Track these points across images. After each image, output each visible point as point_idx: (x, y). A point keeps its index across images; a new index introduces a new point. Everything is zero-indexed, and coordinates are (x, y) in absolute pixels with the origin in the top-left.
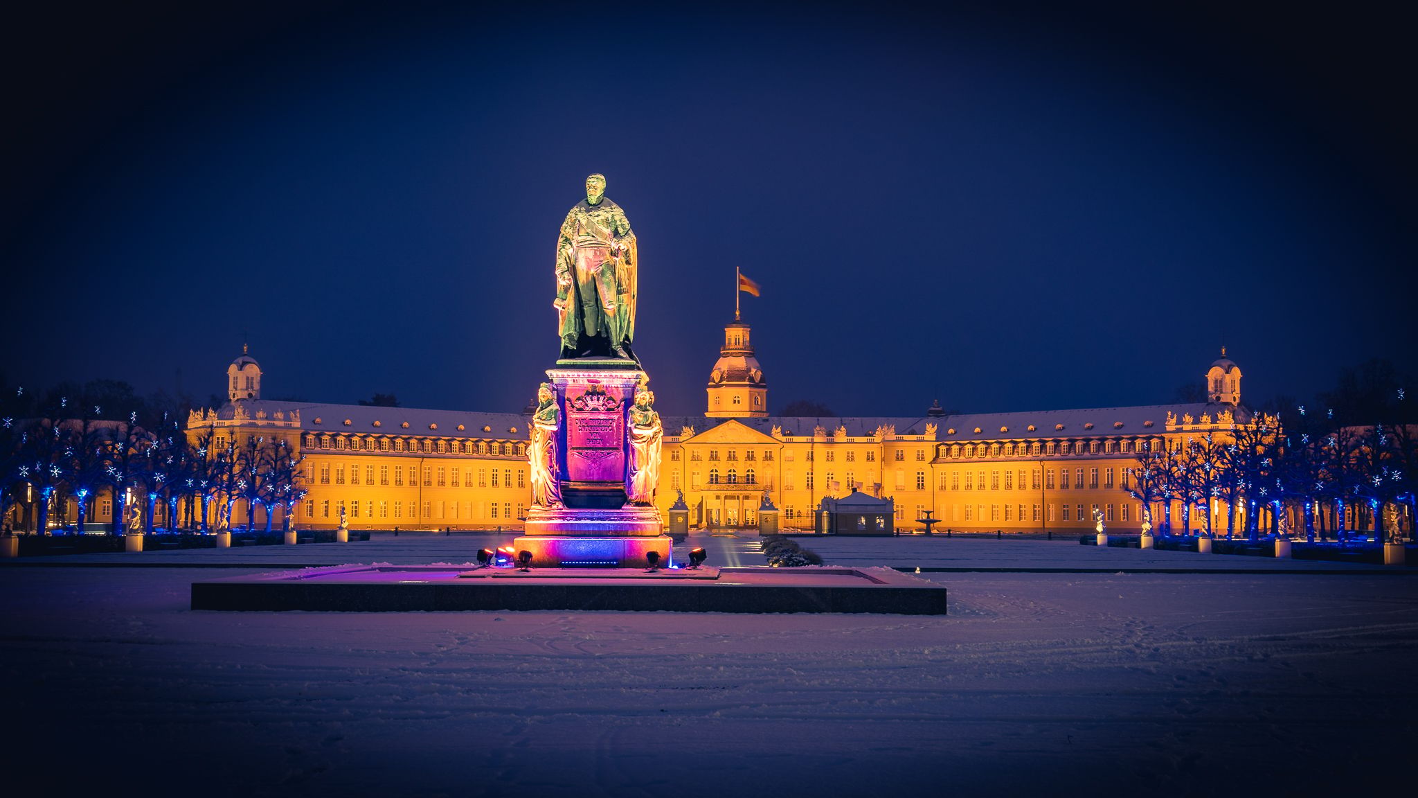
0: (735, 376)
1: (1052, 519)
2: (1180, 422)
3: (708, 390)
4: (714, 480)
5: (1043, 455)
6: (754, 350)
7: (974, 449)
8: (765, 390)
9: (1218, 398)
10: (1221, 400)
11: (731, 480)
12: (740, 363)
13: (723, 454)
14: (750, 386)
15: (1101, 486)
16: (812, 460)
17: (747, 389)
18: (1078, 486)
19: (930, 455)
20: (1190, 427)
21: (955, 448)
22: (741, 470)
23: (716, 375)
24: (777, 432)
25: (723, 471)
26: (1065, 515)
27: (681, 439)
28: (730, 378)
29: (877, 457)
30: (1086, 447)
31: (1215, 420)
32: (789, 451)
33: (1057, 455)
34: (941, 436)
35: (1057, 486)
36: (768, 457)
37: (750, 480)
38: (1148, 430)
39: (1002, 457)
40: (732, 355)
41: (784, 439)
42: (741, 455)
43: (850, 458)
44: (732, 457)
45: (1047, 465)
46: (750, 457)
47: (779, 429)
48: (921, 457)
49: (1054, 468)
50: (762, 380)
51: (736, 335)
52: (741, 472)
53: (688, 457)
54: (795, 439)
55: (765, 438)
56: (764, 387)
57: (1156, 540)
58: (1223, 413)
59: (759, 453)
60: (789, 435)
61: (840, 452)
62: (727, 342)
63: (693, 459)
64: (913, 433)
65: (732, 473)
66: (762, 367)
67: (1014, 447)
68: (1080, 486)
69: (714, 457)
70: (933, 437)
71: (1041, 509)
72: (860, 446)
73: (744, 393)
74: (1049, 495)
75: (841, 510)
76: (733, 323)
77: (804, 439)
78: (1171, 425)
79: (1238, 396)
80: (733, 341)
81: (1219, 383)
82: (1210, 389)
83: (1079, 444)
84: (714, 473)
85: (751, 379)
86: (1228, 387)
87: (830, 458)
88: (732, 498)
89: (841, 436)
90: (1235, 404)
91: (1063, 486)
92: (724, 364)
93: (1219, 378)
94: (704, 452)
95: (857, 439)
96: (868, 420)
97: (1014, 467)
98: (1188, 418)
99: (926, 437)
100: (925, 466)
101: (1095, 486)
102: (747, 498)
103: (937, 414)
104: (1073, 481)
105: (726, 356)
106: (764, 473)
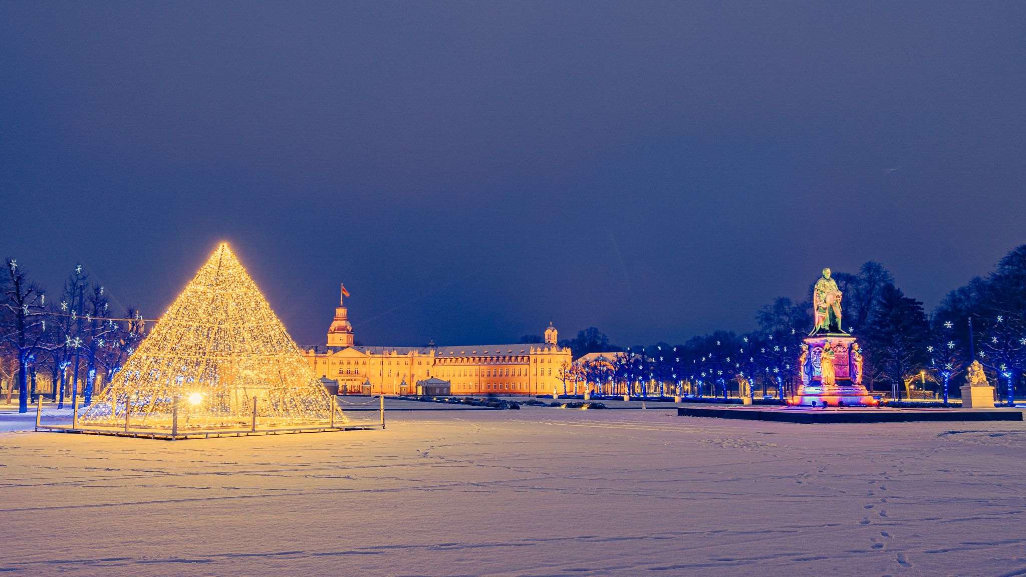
0: (341, 329)
1: (483, 388)
2: (536, 350)
3: (328, 335)
4: (341, 373)
5: (480, 363)
6: (348, 318)
7: (451, 360)
8: (353, 335)
9: (549, 342)
10: (551, 343)
11: (348, 372)
12: (343, 323)
13: (345, 362)
14: (347, 333)
15: (510, 375)
16: (382, 364)
17: (346, 334)
18: (494, 376)
19: (432, 363)
20: (540, 353)
21: (443, 360)
22: (352, 368)
23: (332, 328)
24: (368, 352)
25: (345, 368)
26: (489, 387)
27: (327, 355)
28: (338, 330)
29: (409, 363)
30: (498, 359)
31: (549, 350)
32: (373, 361)
33: (486, 363)
34: (436, 355)
35: (486, 375)
36: (364, 363)
37: (356, 373)
38: (522, 354)
39: (462, 363)
40: (339, 320)
41: (371, 355)
42: (353, 362)
43: (398, 364)
44: (349, 363)
45: (482, 367)
46: (357, 363)
47: (369, 351)
48: (428, 364)
49: (485, 369)
50: (352, 331)
51: (341, 312)
52: (352, 370)
53: (330, 363)
54: (375, 355)
55: (363, 355)
56: (353, 334)
57: (591, 396)
58: (553, 347)
59: (360, 362)
60: (372, 354)
61: (394, 361)
62: (337, 314)
63: (332, 364)
64: (425, 353)
65: (349, 370)
66: (352, 325)
67: (468, 360)
68: (495, 375)
69: (341, 363)
70: (434, 356)
71: (479, 385)
72: (403, 359)
73: (344, 336)
74: (482, 379)
75: (430, 385)
76: (339, 306)
77: (379, 356)
78: (532, 352)
79: (556, 341)
80: (340, 314)
81: (549, 336)
82: (546, 338)
83: (495, 359)
84: (341, 370)
85: (348, 330)
86: (552, 337)
87: (390, 364)
88: (349, 380)
89: (394, 354)
90: (555, 344)
91: (488, 376)
92: (335, 324)
93: (549, 334)
94: (337, 361)
95: (401, 356)
96: (404, 348)
97: (468, 368)
98: (539, 349)
99: (430, 355)
100: (430, 367)
101: (507, 375)
102: (355, 380)
103: (432, 346)
104: (492, 373)
105: (336, 320)
106: (362, 370)
